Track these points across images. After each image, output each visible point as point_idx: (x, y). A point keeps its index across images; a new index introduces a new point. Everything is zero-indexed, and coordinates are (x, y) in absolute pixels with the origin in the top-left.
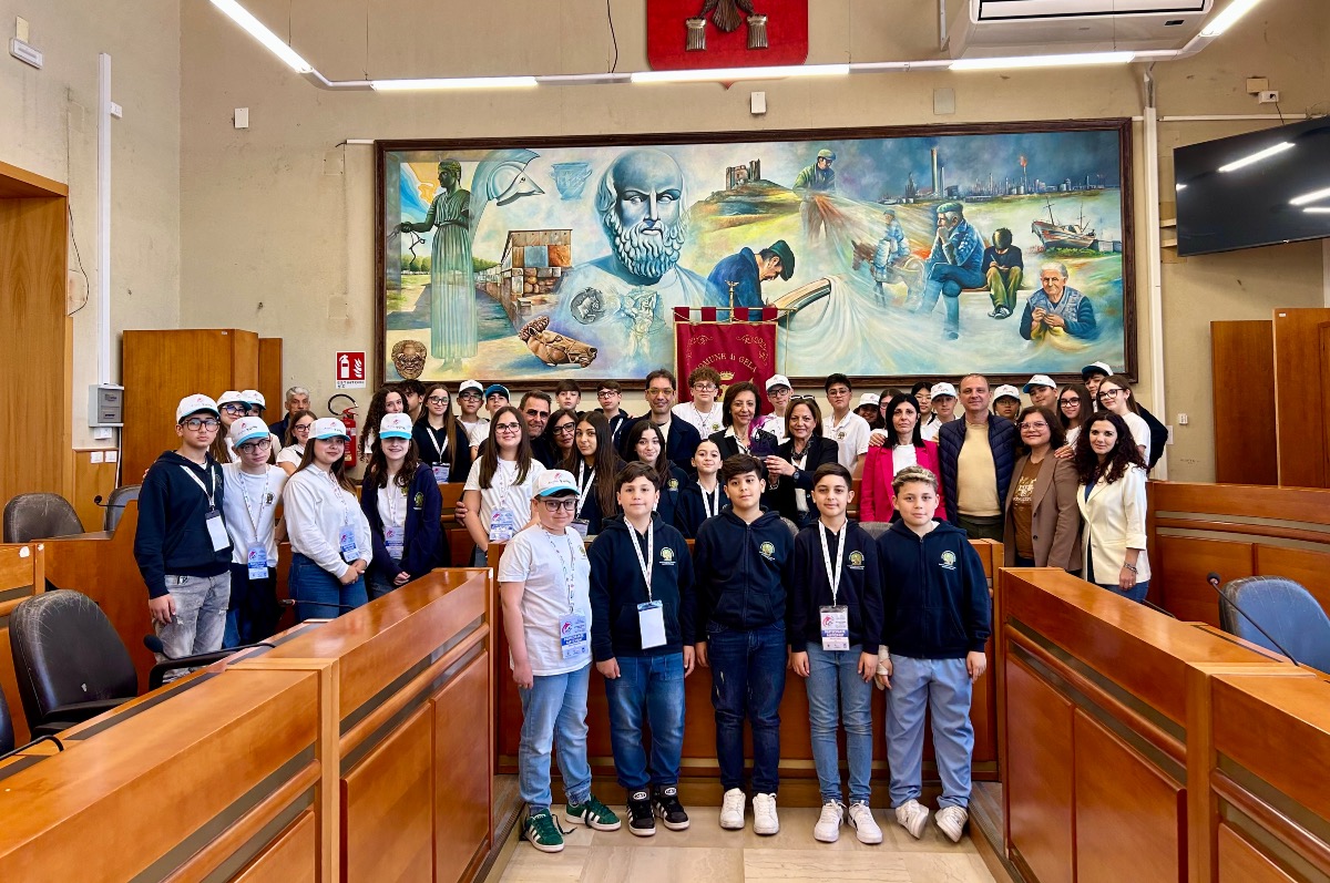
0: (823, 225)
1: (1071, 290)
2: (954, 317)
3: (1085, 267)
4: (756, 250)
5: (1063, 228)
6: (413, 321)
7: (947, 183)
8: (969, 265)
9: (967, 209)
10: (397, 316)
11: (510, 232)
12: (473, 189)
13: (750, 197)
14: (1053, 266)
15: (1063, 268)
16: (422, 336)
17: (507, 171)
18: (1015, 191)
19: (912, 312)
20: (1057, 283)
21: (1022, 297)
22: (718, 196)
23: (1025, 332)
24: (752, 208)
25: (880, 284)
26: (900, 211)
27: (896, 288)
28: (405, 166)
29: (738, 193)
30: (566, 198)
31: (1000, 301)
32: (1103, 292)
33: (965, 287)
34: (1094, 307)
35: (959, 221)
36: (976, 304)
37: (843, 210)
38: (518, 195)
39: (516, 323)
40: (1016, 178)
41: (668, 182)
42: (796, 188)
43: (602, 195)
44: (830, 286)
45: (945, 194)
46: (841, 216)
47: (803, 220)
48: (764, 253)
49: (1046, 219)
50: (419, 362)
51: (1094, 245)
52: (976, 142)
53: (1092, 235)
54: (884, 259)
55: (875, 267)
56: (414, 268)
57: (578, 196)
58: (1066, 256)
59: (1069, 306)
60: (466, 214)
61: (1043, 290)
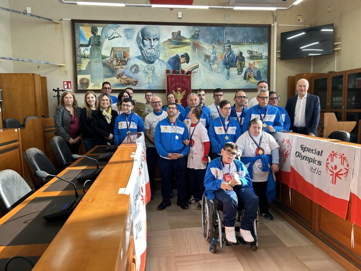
0: (197, 49)
1: (256, 68)
2: (228, 74)
3: (259, 62)
4: (180, 55)
5: (254, 52)
6: (85, 73)
7: (228, 39)
8: (232, 61)
9: (232, 46)
10: (81, 71)
11: (112, 48)
12: (101, 35)
13: (178, 41)
14: (252, 62)
15: (254, 62)
16: (88, 77)
17: (111, 30)
18: (243, 42)
19: (218, 73)
20: (253, 66)
21: (244, 69)
22: (170, 40)
23: (245, 78)
24: (178, 44)
25: (211, 65)
26: (216, 46)
27: (215, 66)
28: (81, 27)
29: (175, 39)
30: (128, 39)
31: (239, 70)
32: (263, 69)
33: (231, 66)
34: (261, 72)
35: (230, 49)
36: (234, 71)
37: (202, 45)
38: (114, 37)
39: (115, 73)
40: (244, 38)
41: (156, 35)
42: (190, 39)
43: (138, 38)
44: (198, 65)
45: (227, 42)
46: (201, 47)
47: (192, 47)
48: (182, 56)
49: (251, 50)
50: (87, 84)
51: (261, 57)
52: (235, 29)
53: (261, 54)
54: (212, 58)
55: (210, 61)
56: (85, 57)
57: (131, 38)
58: (255, 59)
59: (255, 72)
60: (99, 42)
61: (249, 68)
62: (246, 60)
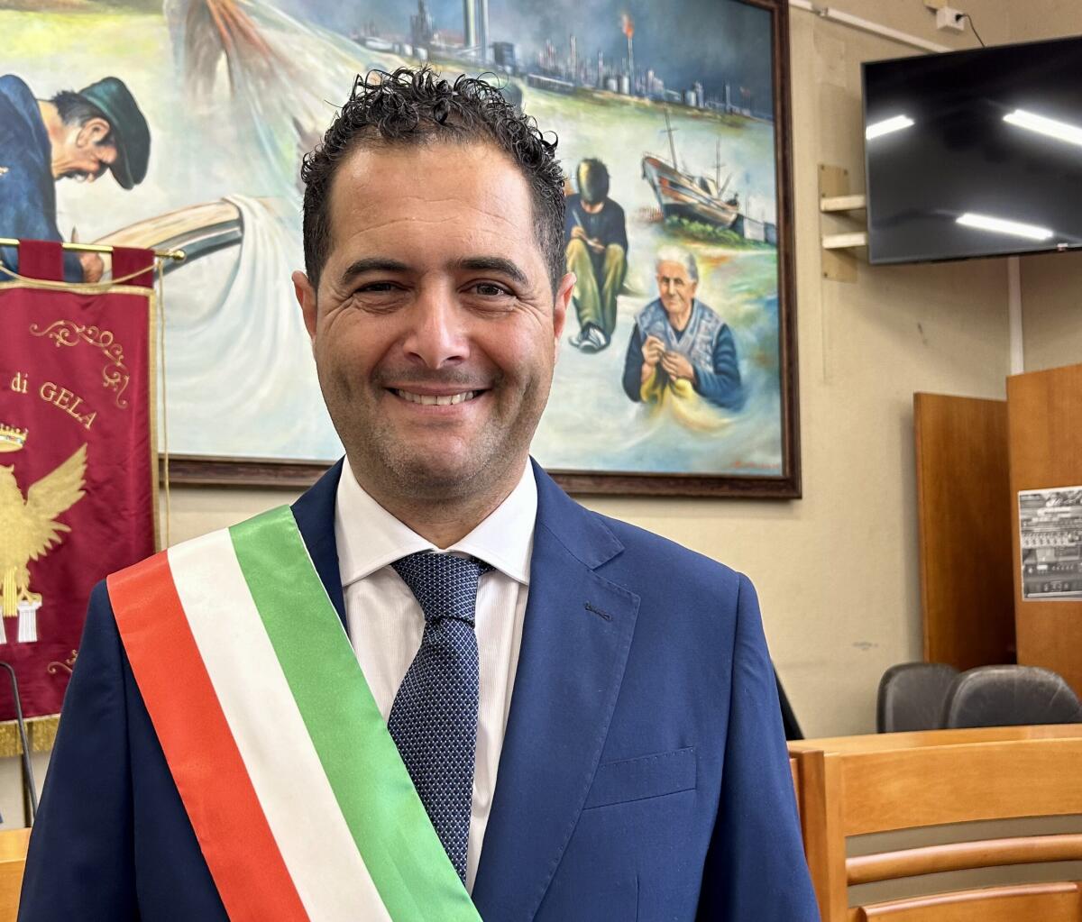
1: (703, 307)
3: (724, 265)
5: (691, 179)
7: (495, 34)
14: (675, 254)
15: (692, 261)
18: (613, 83)
20: (682, 290)
23: (632, 385)
31: (589, 316)
44: (240, 222)
45: (490, 55)
48: (65, 102)
51: (737, 225)
53: (733, 203)
58: (694, 238)
59: (701, 338)
61: (659, 303)
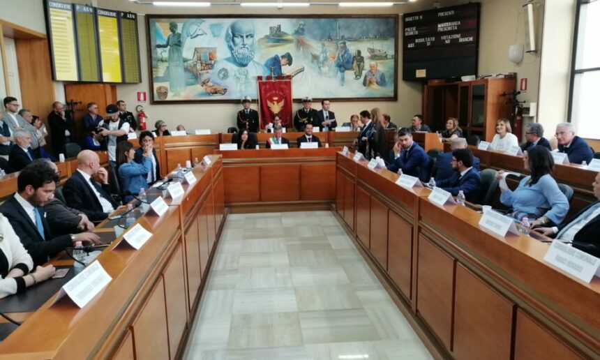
0: (301, 48)
1: (379, 70)
2: (343, 79)
3: (383, 63)
4: (280, 55)
5: (377, 50)
6: (163, 79)
7: (342, 34)
8: (348, 62)
9: (348, 43)
10: (157, 77)
11: (196, 49)
12: (182, 32)
13: (277, 37)
14: (373, 63)
15: (377, 63)
17: (193, 26)
19: (330, 77)
20: (375, 68)
21: (364, 73)
22: (267, 37)
23: (365, 84)
24: (278, 41)
25: (320, 68)
26: (327, 43)
27: (325, 69)
28: (157, 24)
29: (274, 36)
30: (215, 36)
31: (357, 74)
33: (346, 69)
34: (385, 76)
35: (344, 47)
36: (350, 75)
37: (308, 42)
38: (198, 35)
39: (199, 80)
40: (363, 33)
41: (250, 31)
42: (293, 35)
43: (227, 36)
46: (307, 44)
47: (295, 46)
48: (283, 57)
49: (372, 47)
50: (165, 94)
51: (386, 56)
52: (350, 21)
53: (385, 53)
54: (321, 59)
55: (318, 62)
56: (162, 61)
57: (218, 36)
59: (378, 76)
60: (180, 42)
61: (370, 71)
62: (365, 60)
